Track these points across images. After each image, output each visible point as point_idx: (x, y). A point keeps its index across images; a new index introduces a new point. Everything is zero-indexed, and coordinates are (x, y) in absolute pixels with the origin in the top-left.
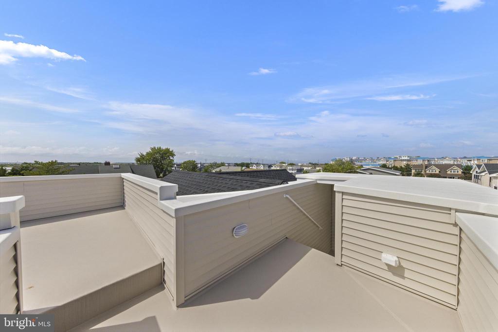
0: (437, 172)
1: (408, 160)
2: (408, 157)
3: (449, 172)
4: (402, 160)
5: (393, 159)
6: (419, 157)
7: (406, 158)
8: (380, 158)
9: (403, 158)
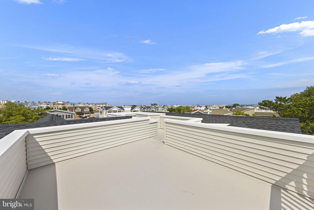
0: (80, 111)
1: (62, 104)
2: (63, 102)
3: (85, 111)
4: (59, 104)
5: (52, 103)
6: (68, 102)
7: (61, 103)
8: (41, 102)
9: (59, 103)
